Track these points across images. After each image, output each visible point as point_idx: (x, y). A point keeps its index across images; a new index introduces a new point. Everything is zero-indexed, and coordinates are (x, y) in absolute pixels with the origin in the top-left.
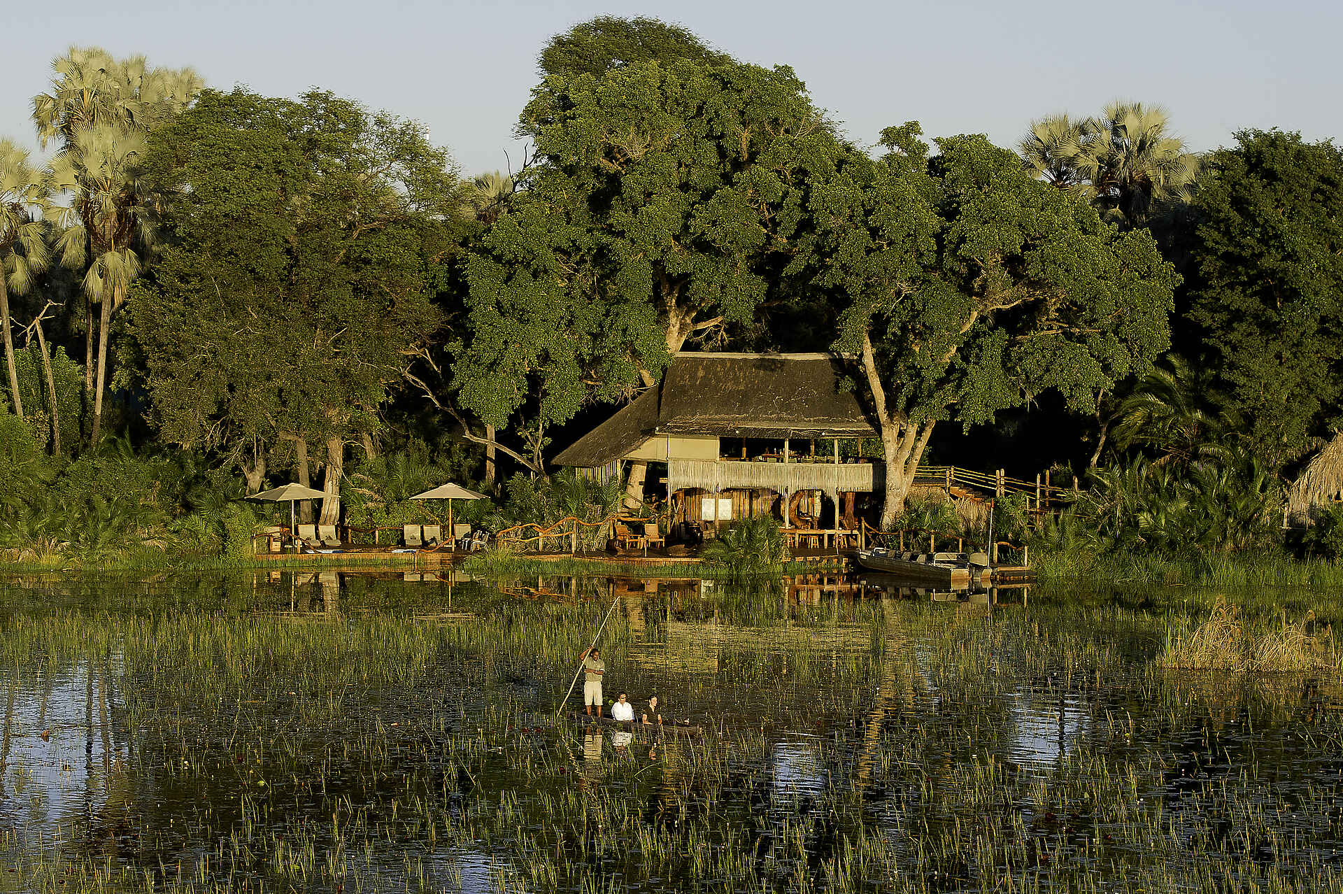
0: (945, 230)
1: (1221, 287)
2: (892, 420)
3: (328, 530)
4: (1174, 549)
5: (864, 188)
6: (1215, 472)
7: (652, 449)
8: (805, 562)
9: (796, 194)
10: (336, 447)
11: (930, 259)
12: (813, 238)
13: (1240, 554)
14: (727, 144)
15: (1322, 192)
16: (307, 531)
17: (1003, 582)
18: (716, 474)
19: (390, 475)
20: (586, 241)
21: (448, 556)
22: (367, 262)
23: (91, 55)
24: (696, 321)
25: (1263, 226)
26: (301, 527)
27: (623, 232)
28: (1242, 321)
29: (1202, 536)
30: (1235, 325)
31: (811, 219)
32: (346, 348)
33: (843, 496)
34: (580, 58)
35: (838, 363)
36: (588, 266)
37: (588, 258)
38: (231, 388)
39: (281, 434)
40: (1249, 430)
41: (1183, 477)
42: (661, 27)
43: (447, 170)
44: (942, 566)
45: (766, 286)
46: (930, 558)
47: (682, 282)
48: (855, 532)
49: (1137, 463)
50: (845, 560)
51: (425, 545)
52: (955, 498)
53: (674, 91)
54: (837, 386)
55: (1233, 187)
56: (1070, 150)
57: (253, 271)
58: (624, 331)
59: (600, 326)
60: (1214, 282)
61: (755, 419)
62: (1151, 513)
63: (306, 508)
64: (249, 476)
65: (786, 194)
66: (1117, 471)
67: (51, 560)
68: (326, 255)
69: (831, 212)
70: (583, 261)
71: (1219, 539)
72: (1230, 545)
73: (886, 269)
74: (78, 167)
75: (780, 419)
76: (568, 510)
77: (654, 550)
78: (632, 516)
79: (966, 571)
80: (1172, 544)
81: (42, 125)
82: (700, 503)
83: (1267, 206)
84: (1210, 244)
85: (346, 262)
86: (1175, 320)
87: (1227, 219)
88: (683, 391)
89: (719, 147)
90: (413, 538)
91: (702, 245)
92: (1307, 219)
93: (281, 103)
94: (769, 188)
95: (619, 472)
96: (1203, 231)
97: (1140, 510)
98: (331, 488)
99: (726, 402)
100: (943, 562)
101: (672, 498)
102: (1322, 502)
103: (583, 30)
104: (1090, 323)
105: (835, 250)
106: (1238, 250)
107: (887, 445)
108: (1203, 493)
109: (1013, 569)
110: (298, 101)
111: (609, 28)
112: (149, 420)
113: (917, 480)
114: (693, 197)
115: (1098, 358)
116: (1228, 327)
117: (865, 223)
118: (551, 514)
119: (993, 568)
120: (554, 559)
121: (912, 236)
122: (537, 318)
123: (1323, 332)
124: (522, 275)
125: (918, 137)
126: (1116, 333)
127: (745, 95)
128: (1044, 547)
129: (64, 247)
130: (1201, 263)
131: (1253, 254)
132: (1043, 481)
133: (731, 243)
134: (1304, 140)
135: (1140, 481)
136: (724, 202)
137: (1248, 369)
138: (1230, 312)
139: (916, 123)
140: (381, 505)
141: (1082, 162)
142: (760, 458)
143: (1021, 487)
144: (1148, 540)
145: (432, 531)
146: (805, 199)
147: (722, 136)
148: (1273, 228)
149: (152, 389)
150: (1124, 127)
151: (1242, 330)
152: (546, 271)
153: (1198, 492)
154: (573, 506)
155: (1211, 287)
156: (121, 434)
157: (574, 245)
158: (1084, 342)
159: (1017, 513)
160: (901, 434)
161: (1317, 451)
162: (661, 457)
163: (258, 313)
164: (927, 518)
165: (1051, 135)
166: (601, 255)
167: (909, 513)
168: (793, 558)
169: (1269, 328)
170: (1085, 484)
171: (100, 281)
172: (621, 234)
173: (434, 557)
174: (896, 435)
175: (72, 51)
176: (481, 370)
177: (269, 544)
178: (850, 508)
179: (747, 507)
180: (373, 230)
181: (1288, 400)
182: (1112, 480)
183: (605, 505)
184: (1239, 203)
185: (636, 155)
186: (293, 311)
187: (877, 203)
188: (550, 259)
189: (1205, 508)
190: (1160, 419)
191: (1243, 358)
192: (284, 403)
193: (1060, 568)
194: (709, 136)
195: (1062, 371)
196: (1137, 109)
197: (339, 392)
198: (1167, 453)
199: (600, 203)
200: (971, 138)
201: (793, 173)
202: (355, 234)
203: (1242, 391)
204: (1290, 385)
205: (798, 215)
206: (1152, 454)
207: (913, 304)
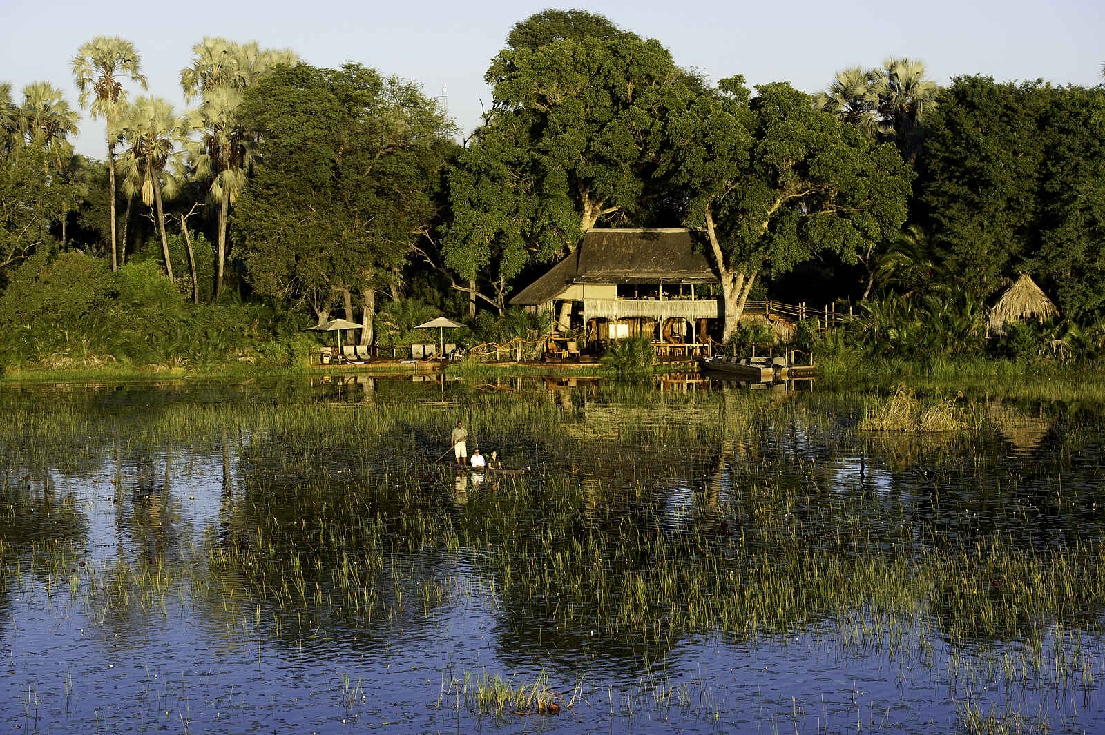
0: (755, 146)
1: (942, 180)
2: (728, 271)
3: (362, 349)
4: (912, 353)
5: (703, 120)
6: (941, 302)
7: (572, 293)
8: (669, 365)
9: (659, 123)
10: (369, 295)
11: (746, 165)
12: (670, 153)
13: (955, 356)
14: (618, 91)
15: (1007, 116)
16: (349, 350)
17: (795, 376)
18: (615, 308)
19: (404, 312)
20: (525, 157)
21: (437, 364)
22: (384, 174)
23: (217, 42)
24: (603, 208)
25: (966, 140)
26: (345, 348)
27: (548, 151)
28: (956, 202)
29: (931, 343)
30: (952, 205)
31: (668, 140)
32: (374, 230)
33: (698, 322)
34: (533, 37)
35: (694, 234)
36: (528, 174)
37: (528, 169)
38: (297, 258)
39: (332, 286)
40: (961, 274)
41: (921, 305)
42: (587, 16)
43: (437, 112)
44: (754, 366)
45: (642, 185)
46: (748, 362)
47: (588, 182)
48: (706, 345)
49: (890, 297)
50: (696, 363)
51: (425, 357)
52: (772, 321)
53: (582, 58)
54: (693, 250)
55: (947, 113)
56: (861, 90)
57: (311, 181)
58: (550, 215)
59: (536, 212)
60: (937, 177)
61: (639, 272)
62: (898, 330)
63: (351, 335)
64: (320, 315)
65: (652, 125)
66: (876, 303)
67: (178, 371)
68: (358, 170)
69: (681, 136)
70: (524, 171)
71: (942, 346)
72: (950, 349)
73: (716, 172)
74: (204, 116)
75: (655, 272)
76: (515, 334)
77: (573, 358)
78: (561, 336)
79: (771, 369)
80: (911, 350)
81: (187, 89)
82: (608, 327)
83: (969, 125)
84: (933, 151)
85: (372, 174)
86: (911, 202)
87: (943, 135)
88: (593, 254)
89: (611, 93)
90: (418, 353)
91: (599, 159)
92: (997, 133)
93: (327, 72)
94: (641, 120)
95: (552, 306)
96: (928, 143)
97: (890, 327)
98: (367, 321)
99: (621, 261)
100: (756, 363)
101: (587, 325)
102: (1011, 321)
103: (536, 18)
104: (853, 205)
105: (683, 161)
106: (952, 155)
107: (725, 288)
108: (933, 315)
109: (803, 367)
110: (340, 70)
111: (554, 17)
112: (247, 280)
113: (745, 311)
114: (595, 127)
115: (858, 228)
116: (947, 206)
117: (703, 142)
118: (505, 336)
119: (789, 367)
120: (506, 365)
121: (734, 150)
122: (494, 209)
123: (1009, 208)
124: (485, 180)
125: (743, 85)
126: (870, 211)
127: (628, 60)
128: (825, 353)
129: (196, 167)
130: (929, 164)
131: (961, 158)
132: (830, 309)
133: (617, 157)
134: (997, 82)
135: (892, 308)
136: (612, 130)
137: (959, 233)
138: (949, 196)
139: (741, 76)
140: (398, 332)
141: (868, 98)
142: (645, 297)
143: (816, 314)
144: (895, 347)
145: (431, 349)
146: (665, 127)
147: (614, 87)
148: (973, 140)
149: (246, 259)
150: (896, 75)
151: (955, 207)
152: (500, 178)
153: (929, 314)
154: (518, 330)
155: (935, 180)
156: (235, 290)
157: (518, 160)
158: (849, 218)
159: (812, 331)
160: (734, 280)
161: (1007, 287)
162: (579, 298)
163: (317, 209)
164: (751, 334)
165: (849, 81)
166: (535, 167)
167: (739, 332)
168: (661, 362)
169: (974, 207)
170: (857, 311)
171: (221, 189)
172: (546, 153)
173: (428, 366)
174: (731, 280)
175: (205, 40)
176: (459, 243)
177: (322, 359)
178: (704, 329)
179: (639, 329)
180: (388, 153)
181: (988, 254)
182: (873, 309)
183: (540, 329)
184: (951, 124)
185: (557, 101)
186: (339, 207)
187: (711, 129)
188: (504, 170)
189: (933, 326)
190: (904, 267)
191: (957, 227)
192: (334, 267)
193: (834, 367)
194: (605, 87)
195: (834, 237)
196: (905, 63)
197: (369, 259)
198: (911, 290)
199: (536, 132)
200: (780, 84)
201: (659, 111)
202: (378, 156)
203: (955, 248)
204: (988, 244)
205: (660, 138)
206: (900, 290)
207: (736, 195)
